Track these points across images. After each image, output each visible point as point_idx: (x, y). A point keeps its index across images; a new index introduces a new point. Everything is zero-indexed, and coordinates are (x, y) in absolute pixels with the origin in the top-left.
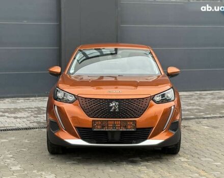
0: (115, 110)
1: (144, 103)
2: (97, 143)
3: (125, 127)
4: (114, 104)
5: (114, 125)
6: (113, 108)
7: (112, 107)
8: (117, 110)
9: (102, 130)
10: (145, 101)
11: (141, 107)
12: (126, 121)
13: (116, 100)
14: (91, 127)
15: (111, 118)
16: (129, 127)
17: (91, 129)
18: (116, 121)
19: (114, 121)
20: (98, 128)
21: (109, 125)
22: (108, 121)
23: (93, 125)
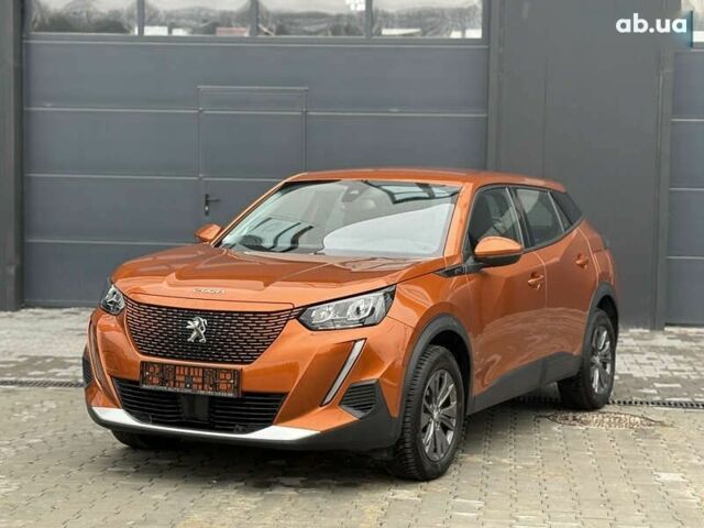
0: (197, 339)
1: (270, 326)
2: (155, 423)
3: (215, 386)
4: (197, 323)
5: (190, 376)
6: (195, 334)
7: (191, 330)
8: (204, 340)
9: (164, 388)
10: (274, 319)
11: (262, 334)
12: (216, 369)
13: (204, 313)
14: (137, 377)
15: (187, 359)
16: (223, 386)
17: (137, 383)
18: (194, 367)
19: (189, 367)
20: (153, 385)
21: (177, 378)
22: (175, 366)
23: (142, 372)
